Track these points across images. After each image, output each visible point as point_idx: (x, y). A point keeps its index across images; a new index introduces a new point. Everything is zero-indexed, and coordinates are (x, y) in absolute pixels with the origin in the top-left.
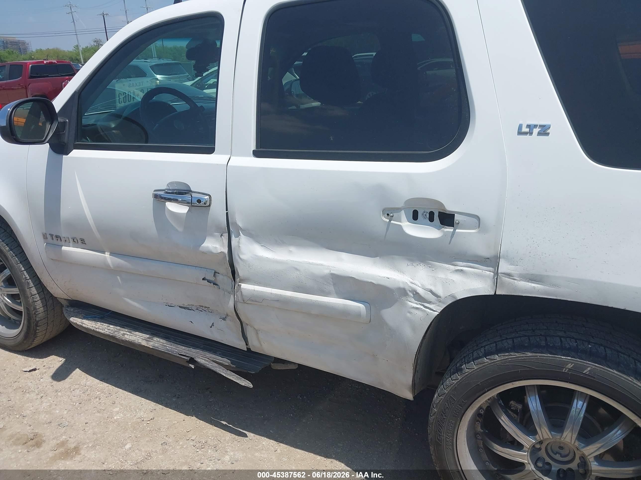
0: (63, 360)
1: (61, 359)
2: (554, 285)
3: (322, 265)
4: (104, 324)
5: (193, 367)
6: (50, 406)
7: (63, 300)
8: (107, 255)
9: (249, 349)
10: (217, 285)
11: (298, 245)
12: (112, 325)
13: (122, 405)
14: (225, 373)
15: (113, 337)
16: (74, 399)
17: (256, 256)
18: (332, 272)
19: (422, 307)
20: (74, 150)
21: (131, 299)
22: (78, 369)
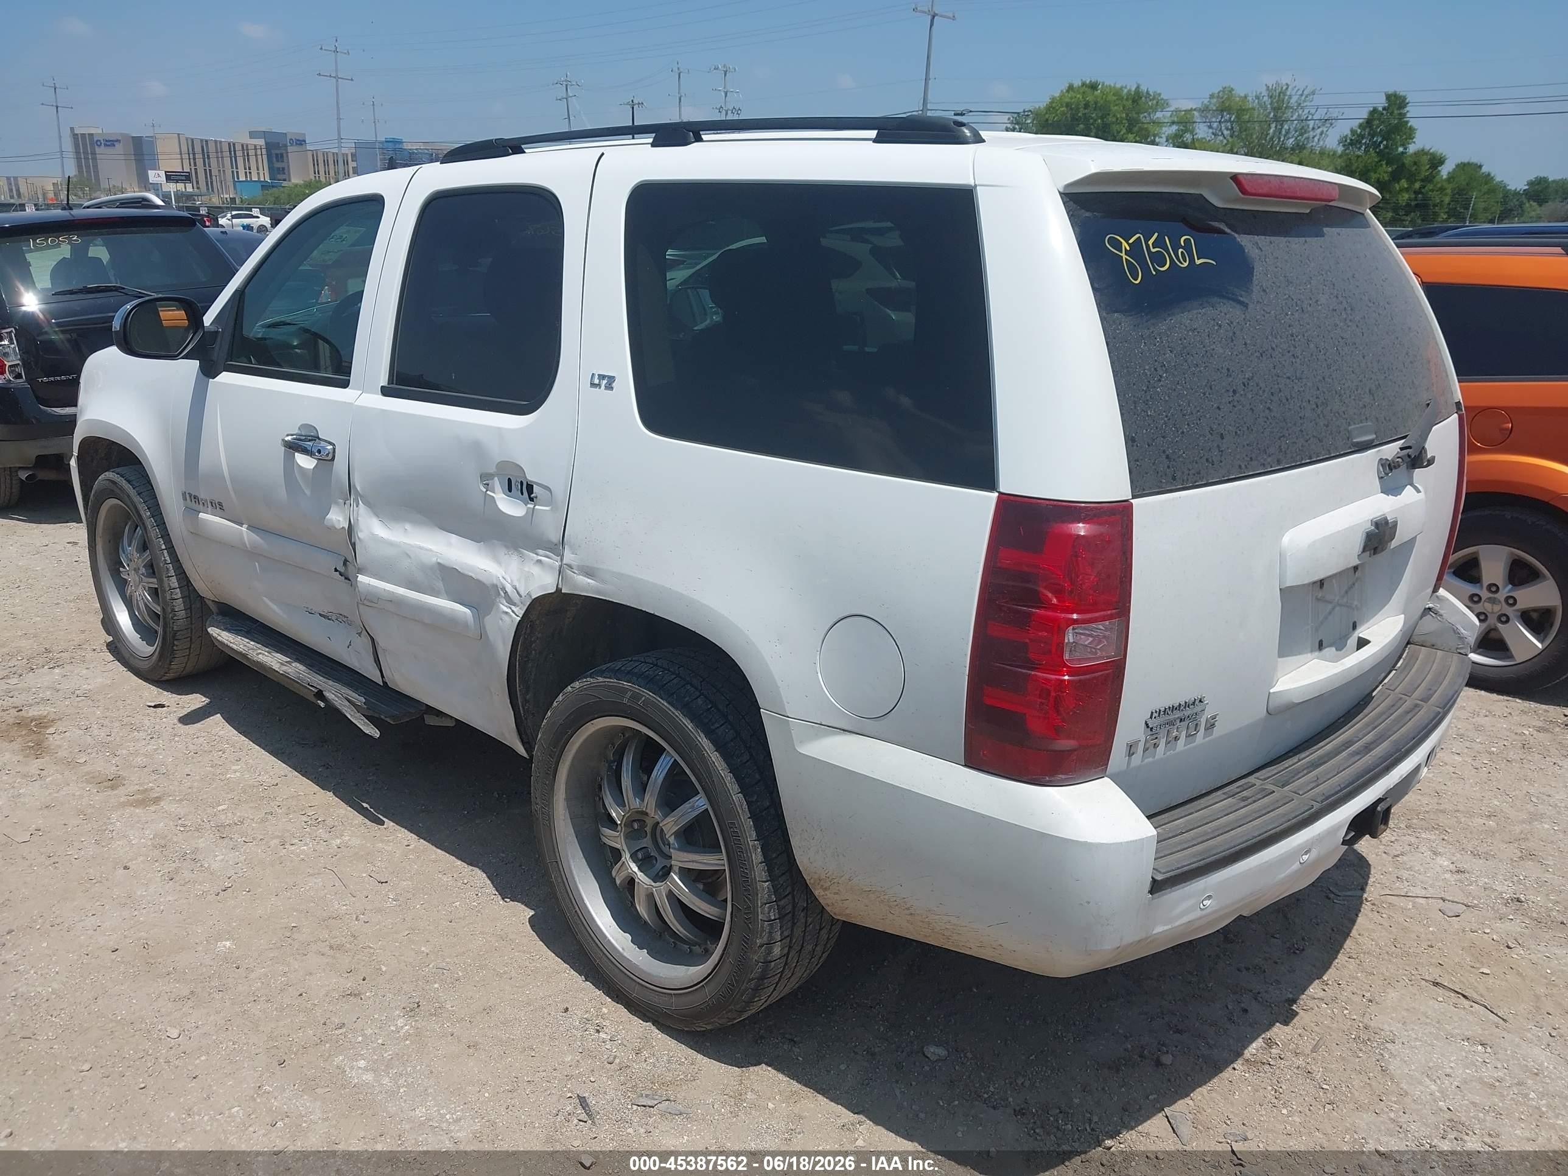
0: (208, 701)
1: (204, 699)
2: (603, 581)
3: (431, 550)
4: (245, 640)
5: (322, 705)
6: (156, 750)
7: (210, 602)
8: (244, 529)
9: (385, 683)
10: (349, 580)
11: (414, 522)
12: (254, 641)
13: (246, 764)
14: (351, 715)
15: (245, 656)
16: (191, 747)
17: (373, 534)
18: (439, 561)
19: (509, 611)
20: (224, 373)
21: (272, 600)
22: (219, 715)
